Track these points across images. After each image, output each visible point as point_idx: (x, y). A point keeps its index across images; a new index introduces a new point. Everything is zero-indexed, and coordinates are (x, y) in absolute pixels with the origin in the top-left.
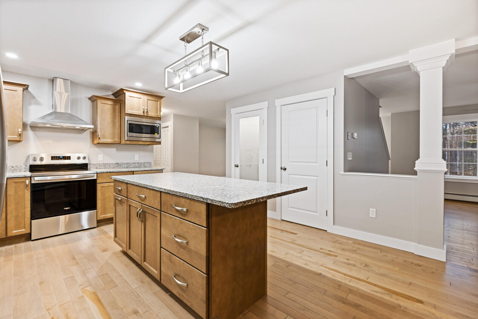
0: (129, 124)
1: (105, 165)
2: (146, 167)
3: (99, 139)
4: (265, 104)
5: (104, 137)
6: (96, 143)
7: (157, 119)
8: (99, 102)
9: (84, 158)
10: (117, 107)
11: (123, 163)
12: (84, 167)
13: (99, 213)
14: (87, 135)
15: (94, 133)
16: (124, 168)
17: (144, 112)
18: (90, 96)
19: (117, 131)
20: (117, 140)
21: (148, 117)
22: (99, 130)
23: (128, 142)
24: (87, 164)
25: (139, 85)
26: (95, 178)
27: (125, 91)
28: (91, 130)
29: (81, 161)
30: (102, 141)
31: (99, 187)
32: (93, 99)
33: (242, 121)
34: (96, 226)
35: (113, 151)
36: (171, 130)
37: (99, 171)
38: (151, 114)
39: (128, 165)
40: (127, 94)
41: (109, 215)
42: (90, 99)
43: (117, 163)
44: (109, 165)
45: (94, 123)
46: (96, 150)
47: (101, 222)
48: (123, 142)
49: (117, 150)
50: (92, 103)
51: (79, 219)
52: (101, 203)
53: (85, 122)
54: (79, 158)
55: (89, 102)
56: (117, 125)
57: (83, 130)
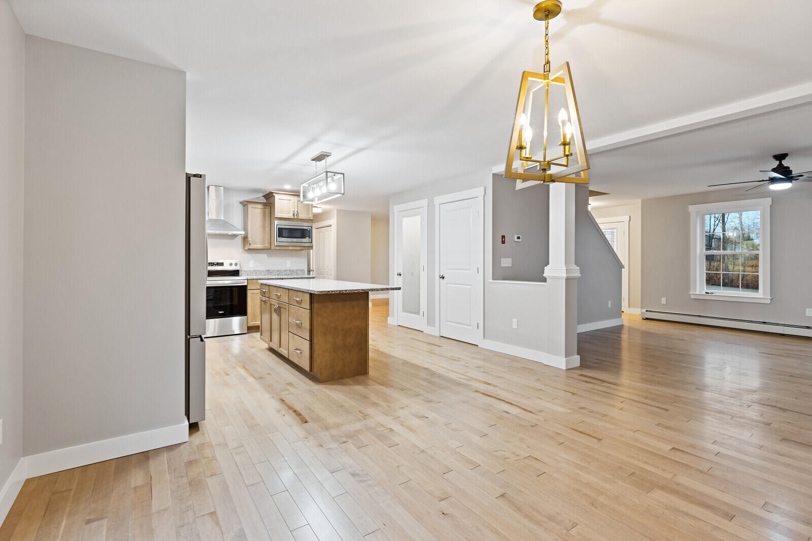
0: (279, 228)
1: (256, 272)
2: (299, 275)
3: (250, 244)
4: (424, 202)
5: (255, 243)
6: (247, 249)
7: (309, 221)
8: (250, 206)
9: (236, 264)
10: (268, 210)
11: (274, 269)
12: (236, 273)
13: (249, 320)
14: (239, 240)
15: (245, 239)
16: (275, 275)
17: (294, 215)
18: (242, 200)
19: (267, 236)
20: (267, 245)
21: (298, 220)
22: (249, 236)
23: (278, 248)
24: (238, 271)
25: (288, 187)
26: (246, 284)
27: (274, 194)
28: (243, 236)
29: (233, 268)
30: (253, 246)
31: (249, 293)
32: (245, 204)
33: (406, 221)
34: (246, 332)
35: (264, 256)
36: (334, 228)
37: (249, 277)
38: (301, 216)
39: (279, 272)
40: (277, 197)
41: (258, 323)
42: (241, 203)
43: (268, 270)
44: (260, 272)
45: (245, 228)
46: (248, 256)
47: (251, 329)
48: (273, 247)
49: (268, 256)
50: (243, 207)
51: (230, 324)
52: (251, 310)
53: (236, 228)
54: (231, 264)
55: (240, 207)
56: (268, 229)
57: (235, 236)
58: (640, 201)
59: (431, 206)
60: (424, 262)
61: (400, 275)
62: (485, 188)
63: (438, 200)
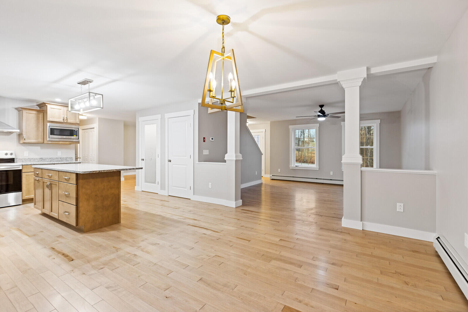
0: (51, 128)
1: (30, 160)
2: (68, 161)
3: (25, 139)
4: (159, 116)
5: (29, 139)
6: (21, 142)
7: (76, 124)
8: (25, 112)
9: (11, 154)
10: (41, 115)
11: (47, 157)
12: (12, 160)
13: (24, 195)
14: (14, 137)
15: (20, 135)
16: (48, 161)
17: (64, 120)
18: (17, 106)
19: (41, 134)
20: (40, 140)
21: (67, 123)
22: (24, 133)
23: (50, 142)
24: (14, 159)
25: (58, 100)
26: (21, 168)
27: (46, 104)
28: (18, 133)
29: (9, 157)
30: (27, 141)
31: (24, 175)
32: (20, 110)
33: (147, 127)
34: (21, 204)
35: (38, 148)
36: (96, 130)
37: (24, 163)
38: (69, 121)
39: (51, 159)
40: (49, 106)
41: (32, 196)
42: (16, 109)
43: (41, 158)
44: (34, 159)
45: (20, 127)
46: (23, 148)
47: (25, 201)
48: (45, 142)
49: (41, 148)
50: (18, 112)
51: (6, 199)
52: (26, 187)
53: (12, 127)
54: (6, 154)
55: (16, 112)
56: (41, 129)
57: (11, 133)
58: (269, 122)
59: (163, 119)
60: (158, 152)
61: (143, 160)
62: (194, 110)
63: (167, 116)
